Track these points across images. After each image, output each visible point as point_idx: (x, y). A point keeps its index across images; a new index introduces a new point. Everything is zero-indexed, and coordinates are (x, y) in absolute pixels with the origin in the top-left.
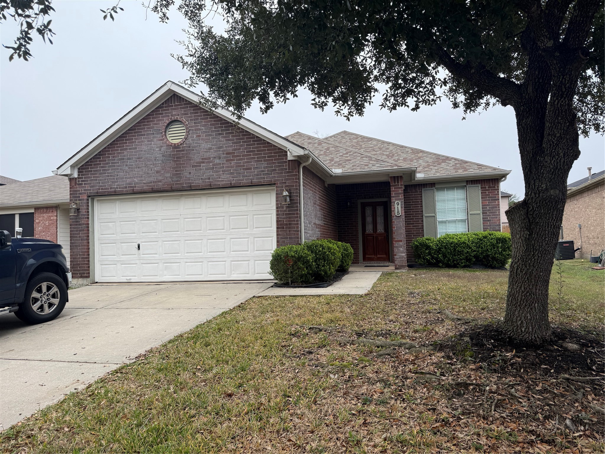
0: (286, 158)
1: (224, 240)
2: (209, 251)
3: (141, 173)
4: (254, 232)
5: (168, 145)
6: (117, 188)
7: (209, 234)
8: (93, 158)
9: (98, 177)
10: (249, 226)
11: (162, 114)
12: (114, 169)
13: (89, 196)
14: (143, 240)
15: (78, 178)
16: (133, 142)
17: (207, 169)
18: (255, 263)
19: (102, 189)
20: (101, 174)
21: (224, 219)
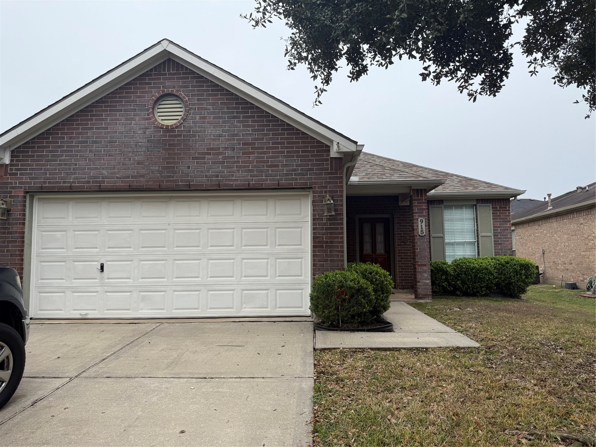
0: (328, 155)
1: (232, 261)
2: (209, 275)
3: (113, 162)
4: (277, 251)
5: (157, 127)
6: (74, 182)
7: (211, 252)
8: (38, 137)
9: (43, 165)
10: (269, 243)
11: (150, 84)
12: (71, 156)
13: (27, 192)
14: (110, 258)
15: (11, 165)
16: (102, 120)
17: (213, 163)
18: (276, 293)
19: (49, 183)
20: (49, 161)
21: (233, 232)
